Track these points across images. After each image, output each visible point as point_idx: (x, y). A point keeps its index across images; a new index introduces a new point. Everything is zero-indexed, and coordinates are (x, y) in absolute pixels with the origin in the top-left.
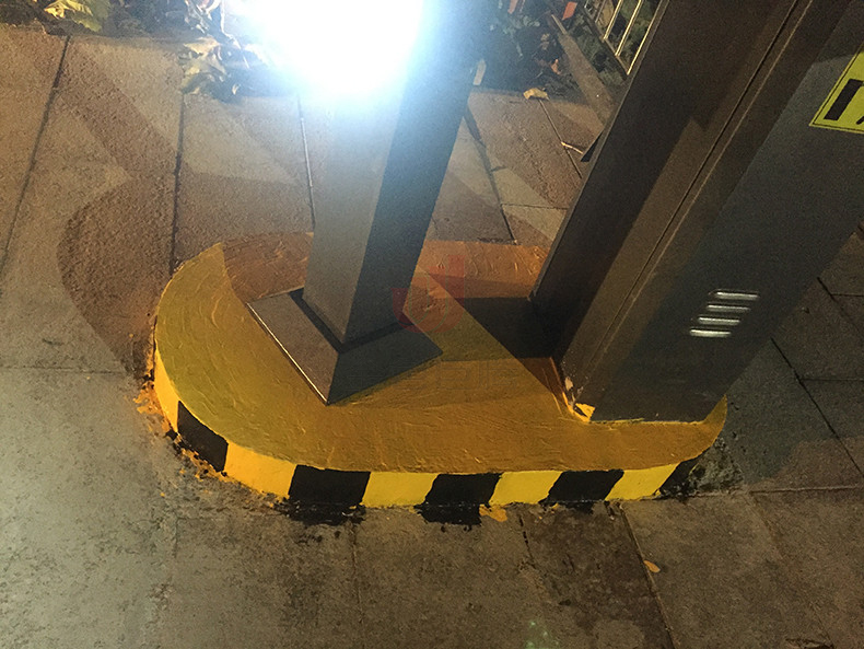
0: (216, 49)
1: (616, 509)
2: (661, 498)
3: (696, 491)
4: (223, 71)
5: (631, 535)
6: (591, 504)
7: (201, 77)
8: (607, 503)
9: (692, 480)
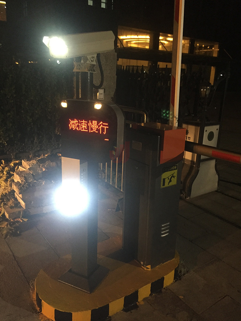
0: (7, 224)
1: (167, 288)
2: (176, 282)
3: (182, 277)
4: (13, 229)
5: (173, 293)
6: (161, 290)
7: (8, 233)
8: (164, 288)
9: (180, 274)
